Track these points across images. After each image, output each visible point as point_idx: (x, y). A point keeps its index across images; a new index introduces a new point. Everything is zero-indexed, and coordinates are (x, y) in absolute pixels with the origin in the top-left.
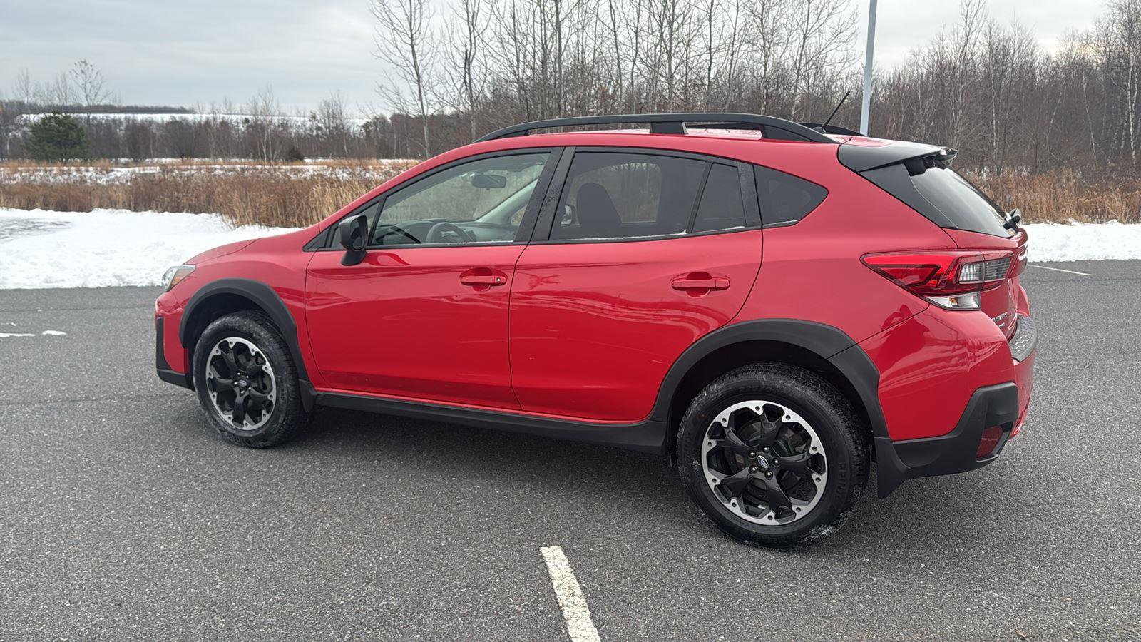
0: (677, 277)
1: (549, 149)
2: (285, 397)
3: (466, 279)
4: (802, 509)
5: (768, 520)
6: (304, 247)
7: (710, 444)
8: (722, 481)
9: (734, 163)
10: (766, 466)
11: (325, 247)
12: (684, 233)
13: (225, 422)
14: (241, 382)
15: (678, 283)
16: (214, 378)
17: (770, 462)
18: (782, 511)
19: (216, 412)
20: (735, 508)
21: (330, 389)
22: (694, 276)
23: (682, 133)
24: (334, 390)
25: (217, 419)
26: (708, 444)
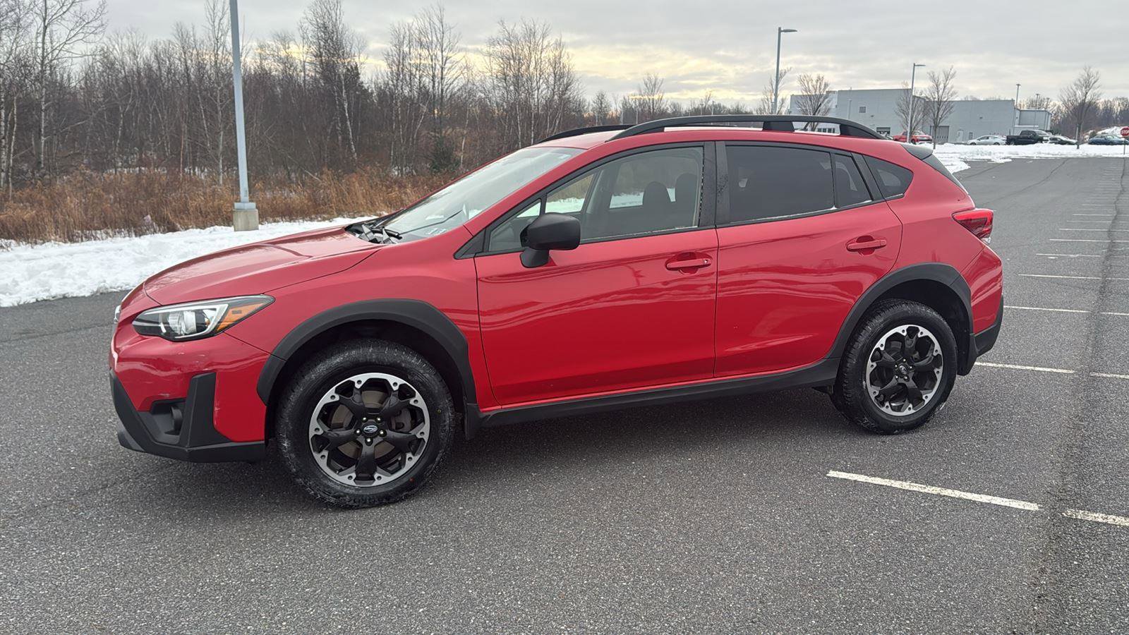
0: (851, 241)
1: (702, 143)
2: (447, 428)
3: (671, 265)
4: (928, 396)
5: (909, 411)
6: (455, 254)
7: (872, 366)
8: (880, 391)
9: (849, 154)
10: (905, 373)
11: (483, 252)
12: (834, 208)
13: (342, 484)
14: (367, 428)
15: (852, 246)
16: (324, 432)
17: (907, 369)
18: (916, 400)
19: (326, 477)
20: (887, 409)
21: (500, 407)
22: (861, 239)
23: (792, 130)
24: (504, 407)
25: (330, 484)
26: (871, 366)
